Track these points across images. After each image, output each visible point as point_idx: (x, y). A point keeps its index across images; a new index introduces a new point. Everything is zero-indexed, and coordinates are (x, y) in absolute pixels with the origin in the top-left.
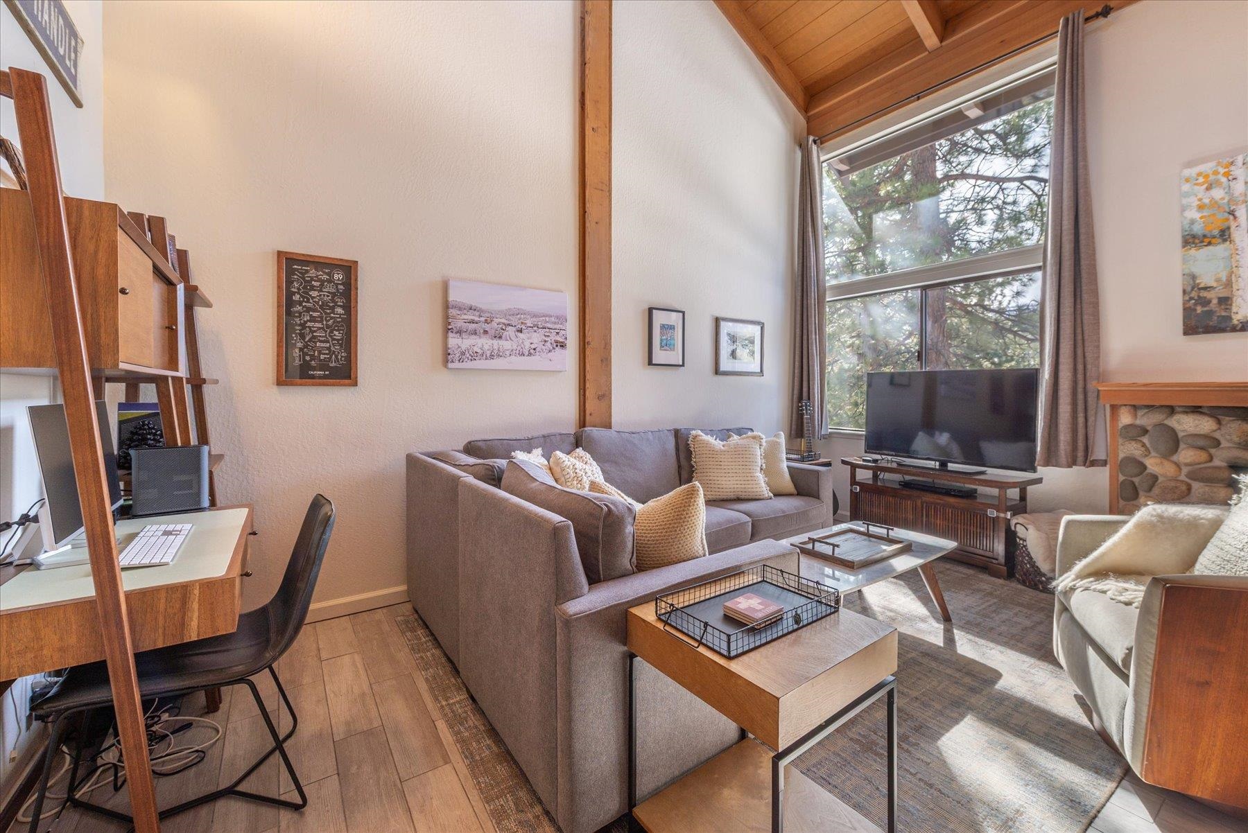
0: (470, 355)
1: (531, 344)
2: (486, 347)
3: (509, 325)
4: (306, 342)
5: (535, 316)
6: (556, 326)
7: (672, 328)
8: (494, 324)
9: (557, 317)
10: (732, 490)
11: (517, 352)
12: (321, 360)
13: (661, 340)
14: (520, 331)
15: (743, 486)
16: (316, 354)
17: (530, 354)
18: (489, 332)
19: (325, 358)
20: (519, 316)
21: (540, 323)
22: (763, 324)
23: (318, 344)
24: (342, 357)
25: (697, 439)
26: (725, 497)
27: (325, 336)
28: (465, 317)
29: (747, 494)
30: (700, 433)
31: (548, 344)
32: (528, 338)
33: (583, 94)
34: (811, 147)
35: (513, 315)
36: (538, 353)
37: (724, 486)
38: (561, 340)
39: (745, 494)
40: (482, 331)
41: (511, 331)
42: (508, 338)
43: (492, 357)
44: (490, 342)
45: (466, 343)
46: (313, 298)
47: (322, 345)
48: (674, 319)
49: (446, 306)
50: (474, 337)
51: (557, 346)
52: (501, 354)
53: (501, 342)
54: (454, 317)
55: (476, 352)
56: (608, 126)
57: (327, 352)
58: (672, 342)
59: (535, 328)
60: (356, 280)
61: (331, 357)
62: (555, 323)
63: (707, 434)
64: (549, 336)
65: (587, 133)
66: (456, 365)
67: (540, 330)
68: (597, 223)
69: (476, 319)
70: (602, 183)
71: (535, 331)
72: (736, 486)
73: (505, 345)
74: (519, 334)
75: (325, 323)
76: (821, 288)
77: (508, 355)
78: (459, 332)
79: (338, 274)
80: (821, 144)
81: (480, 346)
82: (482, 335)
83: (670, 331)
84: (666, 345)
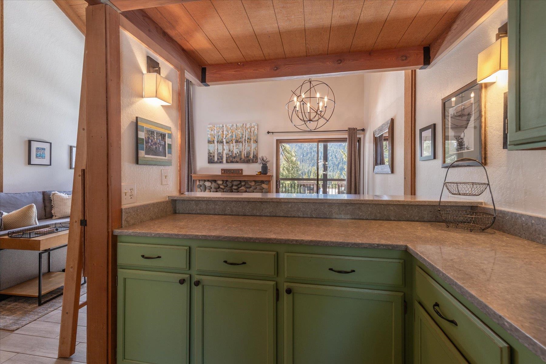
7: (44, 149)
13: (37, 154)
25: (55, 194)
30: (57, 192)
58: (44, 155)
83: (42, 150)
84: (40, 156)
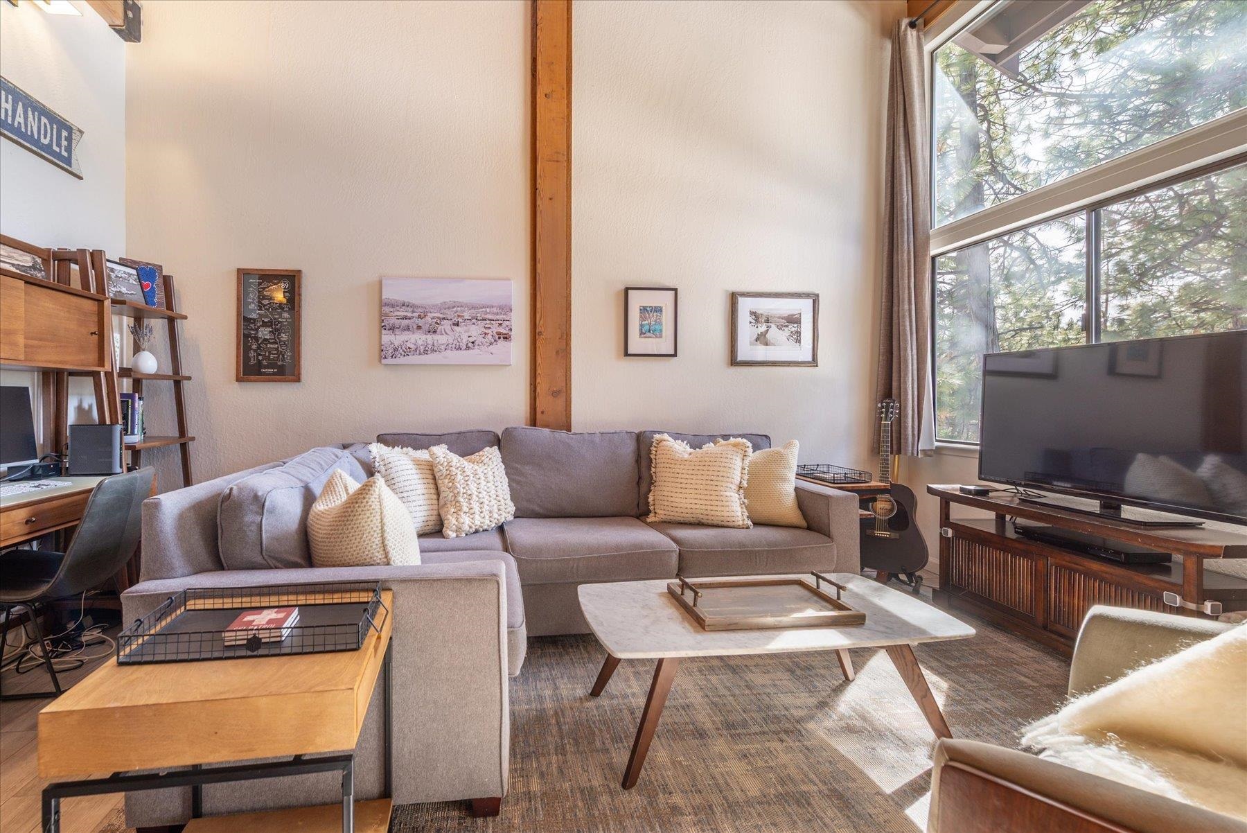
0: (403, 351)
1: (469, 337)
2: (420, 342)
3: (444, 319)
4: (259, 345)
5: (473, 308)
6: (498, 317)
7: (658, 310)
8: (428, 319)
9: (501, 307)
10: (689, 511)
11: (454, 346)
12: (270, 360)
13: (641, 326)
14: (457, 325)
15: (704, 507)
16: (267, 355)
17: (468, 348)
18: (423, 327)
19: (274, 357)
20: (455, 309)
21: (479, 315)
22: (817, 296)
23: (269, 346)
24: (288, 356)
25: (661, 444)
26: (682, 519)
27: (274, 339)
28: (398, 313)
29: (710, 518)
30: (666, 436)
31: (489, 336)
32: (465, 332)
33: (534, 60)
34: (905, 35)
35: (449, 308)
36: (476, 347)
37: (682, 505)
38: (505, 332)
39: (707, 517)
40: (415, 327)
41: (446, 325)
42: (443, 333)
43: (426, 352)
44: (424, 337)
45: (399, 339)
46: (265, 306)
47: (272, 346)
48: (665, 299)
49: (382, 304)
50: (407, 332)
51: (499, 338)
52: (435, 349)
53: (436, 337)
54: (387, 315)
55: (409, 348)
56: (565, 87)
57: (276, 352)
58: (658, 327)
59: (474, 321)
60: (299, 287)
61: (279, 356)
62: (497, 314)
63: (675, 439)
64: (490, 328)
65: (538, 100)
66: (390, 361)
67: (479, 322)
68: (550, 199)
69: (409, 315)
70: (557, 153)
71: (474, 324)
72: (694, 506)
73: (440, 339)
74: (456, 328)
75: (274, 327)
76: (920, 235)
77: (443, 350)
78: (392, 329)
79: (285, 283)
80: (925, 25)
81: (413, 341)
82: (415, 330)
83: (655, 314)
84: (649, 331)
